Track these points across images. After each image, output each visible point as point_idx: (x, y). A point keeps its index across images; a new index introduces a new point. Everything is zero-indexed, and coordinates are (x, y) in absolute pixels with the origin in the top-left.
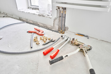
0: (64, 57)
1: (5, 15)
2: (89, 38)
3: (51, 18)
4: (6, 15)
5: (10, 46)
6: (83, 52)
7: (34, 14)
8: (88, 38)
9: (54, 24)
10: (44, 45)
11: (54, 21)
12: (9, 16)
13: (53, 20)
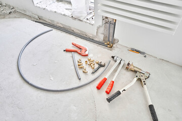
0: (121, 92)
1: (11, 10)
2: (147, 56)
3: (92, 25)
4: (13, 10)
5: (52, 79)
6: (141, 81)
7: (64, 15)
8: (145, 57)
9: (97, 33)
10: (93, 73)
11: (97, 30)
12: (19, 11)
13: (96, 28)
